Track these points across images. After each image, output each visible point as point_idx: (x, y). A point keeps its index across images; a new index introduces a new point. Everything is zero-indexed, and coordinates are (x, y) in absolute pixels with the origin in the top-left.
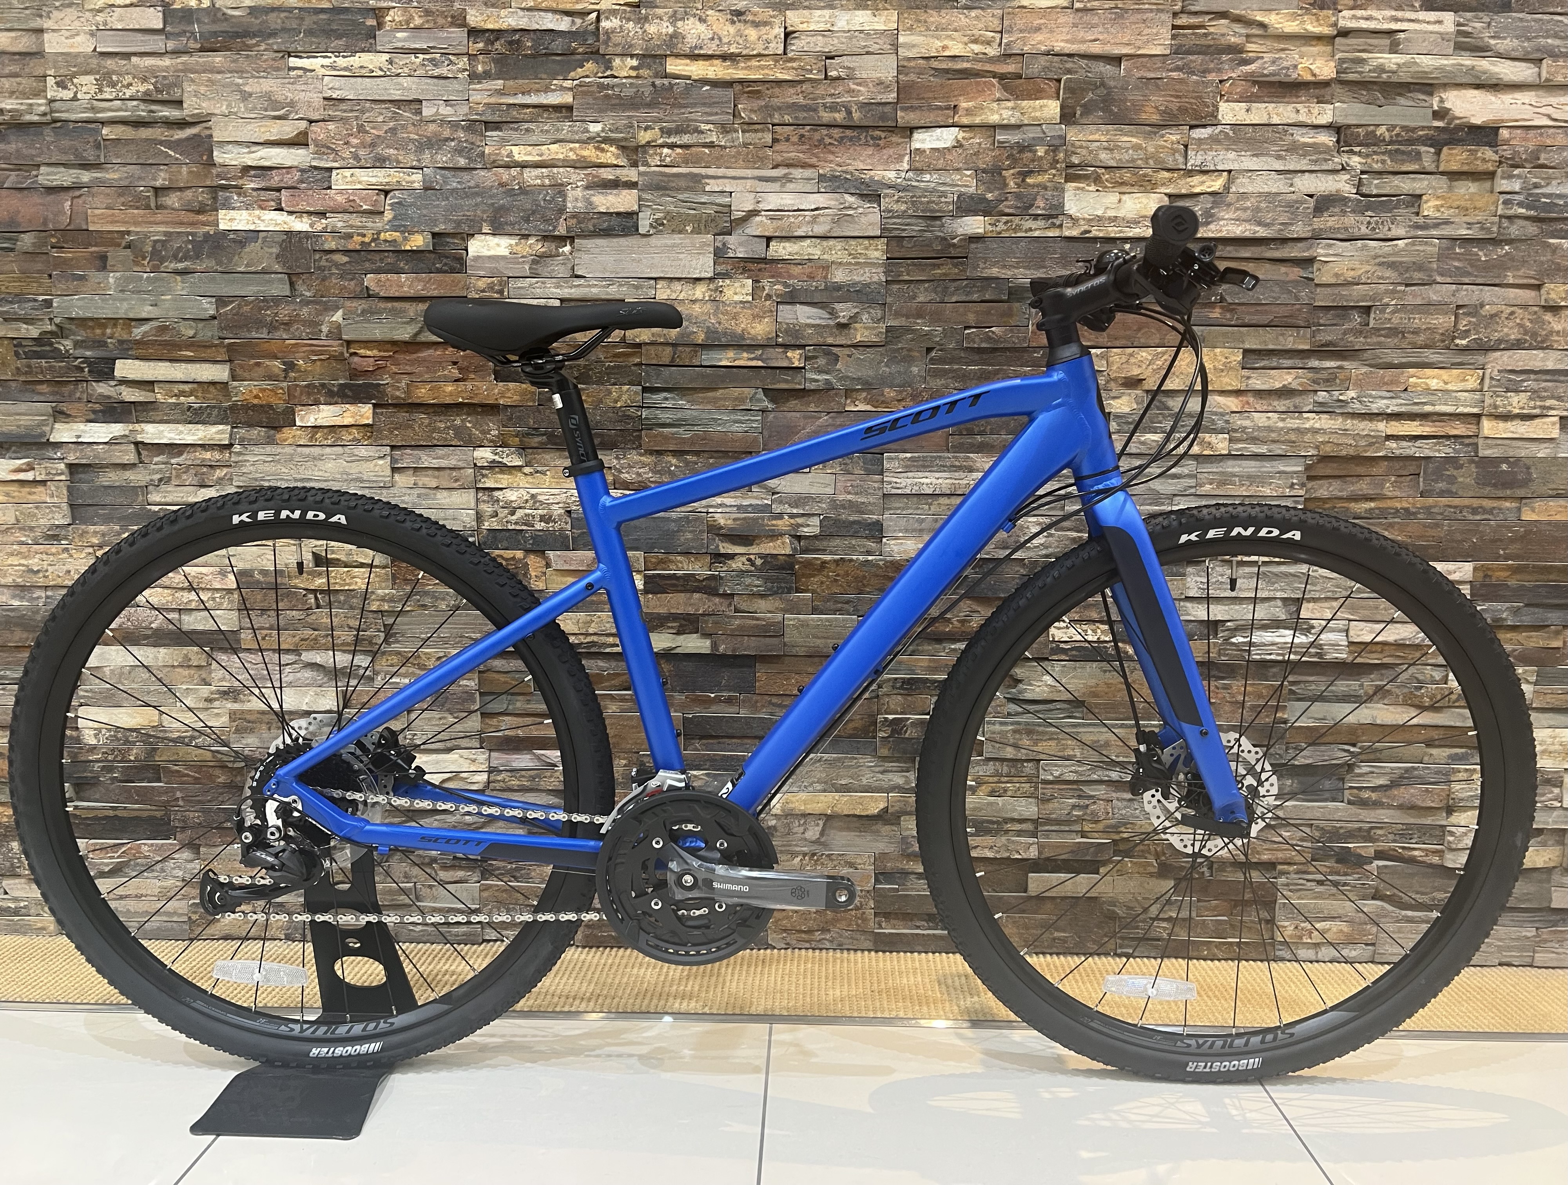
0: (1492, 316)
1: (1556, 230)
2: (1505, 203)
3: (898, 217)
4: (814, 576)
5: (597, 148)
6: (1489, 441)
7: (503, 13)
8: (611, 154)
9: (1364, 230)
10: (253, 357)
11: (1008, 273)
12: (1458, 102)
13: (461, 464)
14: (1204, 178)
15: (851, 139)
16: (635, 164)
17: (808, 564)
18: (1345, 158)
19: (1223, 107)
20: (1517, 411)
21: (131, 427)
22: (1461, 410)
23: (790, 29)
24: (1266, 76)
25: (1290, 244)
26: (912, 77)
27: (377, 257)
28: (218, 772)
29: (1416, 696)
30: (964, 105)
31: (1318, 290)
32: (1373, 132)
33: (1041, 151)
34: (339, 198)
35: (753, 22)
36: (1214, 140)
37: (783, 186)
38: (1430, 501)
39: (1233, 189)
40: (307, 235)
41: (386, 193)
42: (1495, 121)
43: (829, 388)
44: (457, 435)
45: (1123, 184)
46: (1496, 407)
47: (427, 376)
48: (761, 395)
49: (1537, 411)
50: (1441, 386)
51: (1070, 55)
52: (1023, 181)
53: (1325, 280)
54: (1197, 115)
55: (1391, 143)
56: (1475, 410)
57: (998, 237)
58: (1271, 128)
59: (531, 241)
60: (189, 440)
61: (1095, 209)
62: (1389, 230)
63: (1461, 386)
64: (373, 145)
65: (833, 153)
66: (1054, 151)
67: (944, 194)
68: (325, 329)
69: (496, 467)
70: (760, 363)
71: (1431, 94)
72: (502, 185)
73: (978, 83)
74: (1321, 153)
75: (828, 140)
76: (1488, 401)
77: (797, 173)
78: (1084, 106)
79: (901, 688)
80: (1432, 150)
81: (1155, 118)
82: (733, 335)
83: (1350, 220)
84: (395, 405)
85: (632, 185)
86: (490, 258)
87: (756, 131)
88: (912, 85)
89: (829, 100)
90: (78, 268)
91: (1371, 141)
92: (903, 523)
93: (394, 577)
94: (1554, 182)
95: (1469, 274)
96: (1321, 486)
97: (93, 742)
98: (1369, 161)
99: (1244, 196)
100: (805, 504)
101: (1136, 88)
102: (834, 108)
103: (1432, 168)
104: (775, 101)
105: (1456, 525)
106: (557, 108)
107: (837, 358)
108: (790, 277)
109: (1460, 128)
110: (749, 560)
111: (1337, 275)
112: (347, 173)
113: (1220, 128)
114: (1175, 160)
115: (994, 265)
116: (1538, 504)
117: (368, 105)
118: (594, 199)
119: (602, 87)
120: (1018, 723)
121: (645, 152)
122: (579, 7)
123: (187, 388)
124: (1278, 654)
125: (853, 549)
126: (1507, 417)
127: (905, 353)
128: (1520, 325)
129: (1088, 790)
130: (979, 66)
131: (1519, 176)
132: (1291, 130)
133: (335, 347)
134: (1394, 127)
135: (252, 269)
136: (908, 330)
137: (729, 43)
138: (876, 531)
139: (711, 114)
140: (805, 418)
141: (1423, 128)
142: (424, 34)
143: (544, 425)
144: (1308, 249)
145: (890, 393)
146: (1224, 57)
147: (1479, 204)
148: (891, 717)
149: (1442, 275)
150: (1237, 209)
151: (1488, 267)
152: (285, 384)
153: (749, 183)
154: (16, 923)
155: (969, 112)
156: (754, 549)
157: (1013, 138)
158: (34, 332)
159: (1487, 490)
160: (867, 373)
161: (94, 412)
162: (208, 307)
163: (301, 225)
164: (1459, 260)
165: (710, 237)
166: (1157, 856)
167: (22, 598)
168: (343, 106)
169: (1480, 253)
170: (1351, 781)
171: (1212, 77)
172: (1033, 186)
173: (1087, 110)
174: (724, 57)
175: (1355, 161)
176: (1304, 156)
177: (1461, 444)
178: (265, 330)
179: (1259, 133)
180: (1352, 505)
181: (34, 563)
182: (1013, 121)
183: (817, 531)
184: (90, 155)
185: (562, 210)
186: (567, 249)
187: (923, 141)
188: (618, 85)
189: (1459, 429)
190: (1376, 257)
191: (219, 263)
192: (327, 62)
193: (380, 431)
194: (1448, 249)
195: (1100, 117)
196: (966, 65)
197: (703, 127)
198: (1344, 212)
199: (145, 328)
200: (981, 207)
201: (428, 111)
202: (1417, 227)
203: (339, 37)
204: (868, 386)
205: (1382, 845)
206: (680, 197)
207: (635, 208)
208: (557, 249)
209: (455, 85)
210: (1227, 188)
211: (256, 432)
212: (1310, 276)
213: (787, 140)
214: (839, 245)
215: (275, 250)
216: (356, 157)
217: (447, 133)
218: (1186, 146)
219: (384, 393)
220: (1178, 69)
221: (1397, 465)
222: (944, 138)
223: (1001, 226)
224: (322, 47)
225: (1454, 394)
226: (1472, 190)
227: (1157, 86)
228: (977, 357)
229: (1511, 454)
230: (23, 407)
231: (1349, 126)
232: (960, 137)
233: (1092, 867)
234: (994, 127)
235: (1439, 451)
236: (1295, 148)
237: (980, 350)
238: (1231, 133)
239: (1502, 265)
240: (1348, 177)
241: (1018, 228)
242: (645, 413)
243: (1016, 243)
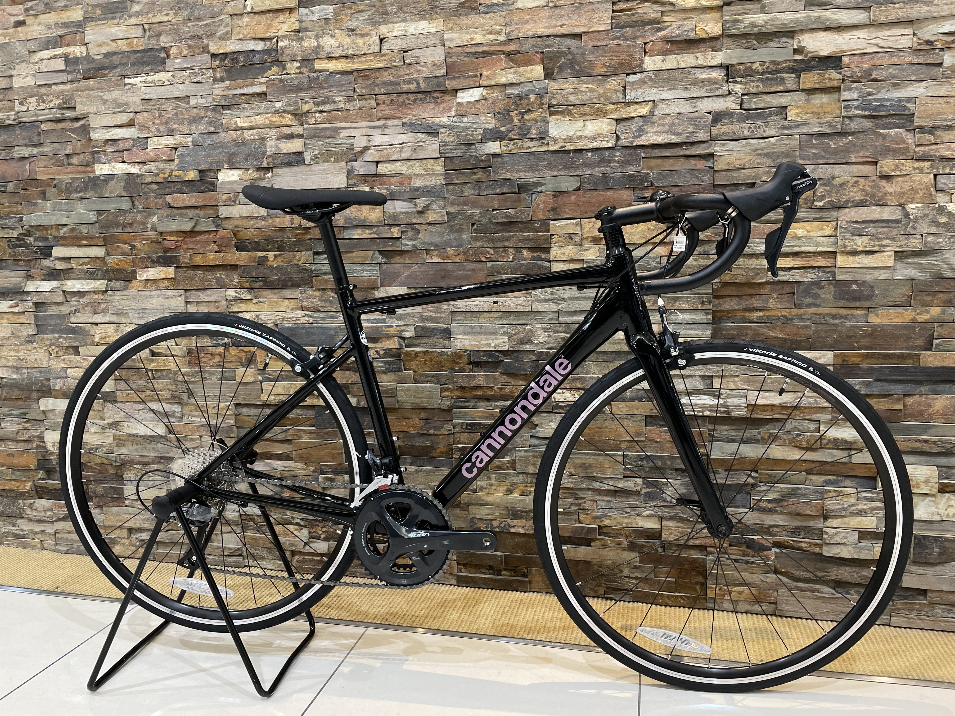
0: (841, 185)
1: (886, 123)
2: (846, 107)
3: (449, 145)
4: (412, 361)
5: (280, 116)
6: (842, 270)
7: (228, 43)
8: (288, 119)
9: (746, 133)
10: (116, 243)
11: (516, 176)
12: (811, 42)
13: (220, 299)
14: (637, 106)
15: (421, 100)
16: (302, 124)
17: (408, 354)
18: (731, 86)
19: (647, 60)
20: (861, 249)
21: (61, 282)
22: (820, 249)
23: (382, 37)
24: (673, 37)
25: (697, 145)
26: (454, 59)
27: (171, 185)
28: (109, 467)
29: (798, 441)
30: (485, 73)
31: (717, 174)
32: (751, 67)
33: (532, 98)
34: (152, 154)
35: (361, 35)
36: (642, 82)
37: (383, 131)
38: (802, 311)
39: (656, 112)
40: (138, 175)
41: (176, 149)
42: (837, 52)
43: (415, 250)
44: (218, 283)
45: (585, 114)
46: (845, 247)
47: (201, 250)
48: (377, 254)
49: (877, 249)
50: (805, 233)
51: (548, 36)
52: (523, 117)
53: (720, 167)
54: (630, 67)
55: (763, 73)
56: (831, 249)
57: (510, 154)
58: (680, 71)
59: (250, 171)
60: (87, 288)
61: (569, 132)
62: (764, 131)
63: (820, 233)
64: (166, 123)
65: (410, 109)
66: (541, 98)
67: (475, 129)
68: (149, 226)
69: (237, 300)
70: (375, 236)
71: (793, 38)
72: (234, 140)
73: (492, 59)
74: (713, 84)
75: (407, 102)
76: (839, 243)
77: (391, 122)
78: (559, 67)
79: (466, 428)
80: (794, 76)
81: (603, 71)
82: (360, 220)
83: (736, 127)
84: (186, 267)
85: (301, 136)
86: (229, 182)
87: (366, 99)
88: (454, 64)
89: (407, 77)
90: (34, 199)
91: (749, 73)
92: (462, 329)
93: (189, 362)
94: (883, 91)
95: (823, 157)
96: (725, 302)
97: (52, 449)
98: (748, 86)
99: (663, 116)
100: (405, 318)
101: (591, 53)
102: (409, 82)
103: (794, 87)
104: (378, 81)
105: (820, 327)
106: (259, 95)
107: (419, 231)
108: (391, 184)
109: (813, 59)
110: (377, 351)
111: (728, 164)
112: (155, 139)
113: (646, 73)
114: (618, 97)
115: (507, 171)
116: (880, 311)
117: (164, 101)
118: (280, 145)
119: (281, 80)
120: (536, 451)
121: (307, 117)
122: (267, 35)
123: (86, 260)
124: (699, 412)
125: (434, 345)
126: (854, 253)
127: (458, 226)
128: (863, 190)
129: (581, 494)
130: (493, 48)
131: (856, 89)
132: (693, 71)
133: (154, 236)
134: (764, 62)
135: (112, 195)
136: (459, 213)
137: (348, 49)
138: (447, 334)
139: (341, 91)
140: (404, 267)
141: (786, 61)
142: (189, 59)
143: (261, 275)
144: (708, 148)
145: (450, 251)
146: (647, 28)
147: (828, 109)
148: (460, 446)
149: (804, 159)
150: (659, 125)
151: (836, 152)
152: (130, 257)
153: (364, 130)
154: (23, 542)
155: (488, 78)
156: (379, 345)
157: (516, 91)
158: (15, 234)
159: (842, 303)
160: (438, 240)
161: (45, 275)
162: (93, 217)
163: (134, 170)
164: (815, 148)
165: (344, 164)
166: (627, 537)
167: (17, 373)
168: (152, 103)
169: (831, 143)
170: (754, 495)
171: (640, 41)
172: (529, 120)
173: (561, 69)
174: (346, 57)
175: (738, 88)
176: (703, 87)
177: (824, 272)
178: (120, 228)
179: (672, 74)
180: (747, 314)
181: (21, 355)
182: (514, 81)
183: (413, 334)
184: (36, 140)
185: (264, 153)
186: (269, 175)
187: (463, 98)
188: (290, 79)
189: (821, 262)
190: (756, 150)
191: (96, 193)
192: (142, 79)
193: (178, 281)
194: (807, 141)
195: (569, 74)
196: (485, 48)
197: (337, 99)
198: (732, 123)
199: (65, 229)
200: (498, 136)
201: (193, 102)
202: (784, 128)
203: (148, 65)
204: (438, 247)
205: (778, 538)
206: (327, 141)
207: (302, 149)
208: (264, 174)
209: (206, 86)
210: (652, 112)
211: (119, 284)
212: (711, 165)
213: (384, 103)
214: (417, 164)
215: (123, 184)
216: (158, 130)
217: (203, 113)
218: (624, 87)
219: (179, 260)
220: (617, 38)
221: (777, 287)
222: (474, 95)
223: (511, 147)
224: (140, 72)
225: (815, 239)
226: (824, 100)
227: (604, 50)
228: (501, 228)
229: (859, 278)
230: (12, 273)
231: (733, 65)
232: (484, 93)
233: (587, 542)
234: (504, 85)
235: (807, 277)
236: (696, 83)
237: (502, 224)
238: (653, 76)
239: (846, 150)
240: (734, 98)
241: (521, 147)
242: (314, 267)
243: (520, 157)
